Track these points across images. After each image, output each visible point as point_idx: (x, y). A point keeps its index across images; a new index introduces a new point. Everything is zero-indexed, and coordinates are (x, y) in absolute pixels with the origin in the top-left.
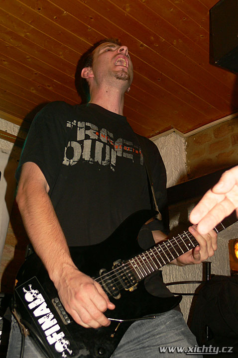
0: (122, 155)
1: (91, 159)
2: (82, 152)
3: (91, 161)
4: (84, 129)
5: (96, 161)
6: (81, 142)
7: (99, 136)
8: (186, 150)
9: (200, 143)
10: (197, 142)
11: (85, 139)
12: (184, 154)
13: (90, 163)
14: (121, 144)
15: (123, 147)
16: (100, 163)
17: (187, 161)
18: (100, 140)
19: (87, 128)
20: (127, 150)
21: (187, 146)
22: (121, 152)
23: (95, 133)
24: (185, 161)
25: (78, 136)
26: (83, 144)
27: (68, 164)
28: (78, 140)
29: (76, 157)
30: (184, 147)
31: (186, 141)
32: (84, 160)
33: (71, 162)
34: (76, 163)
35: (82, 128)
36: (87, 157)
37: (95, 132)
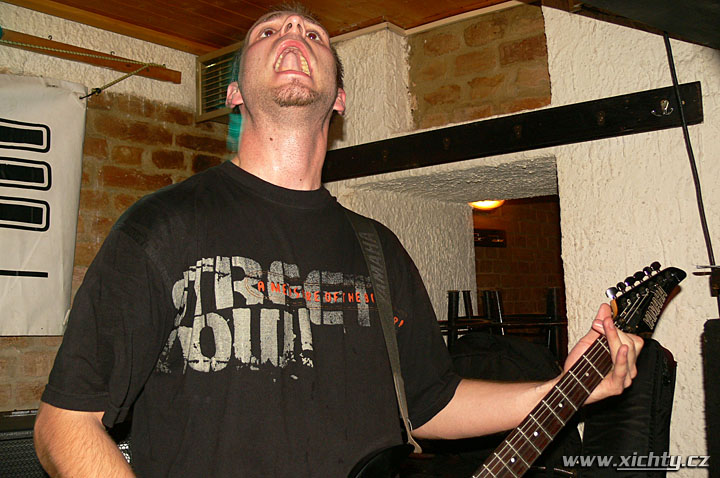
0: (322, 321)
1: (254, 360)
2: (233, 342)
3: (255, 365)
4: (229, 278)
5: (264, 361)
6: (227, 314)
7: (265, 293)
8: (410, 60)
9: (437, 51)
10: (431, 49)
11: (235, 307)
12: (406, 68)
13: (252, 368)
14: (317, 289)
15: (321, 295)
16: (275, 363)
17: (411, 84)
18: (268, 304)
19: (237, 274)
20: (333, 300)
21: (411, 54)
22: (319, 312)
23: (255, 286)
24: (407, 83)
25: (217, 298)
26: (232, 320)
27: (207, 370)
28: (219, 307)
29: (223, 353)
30: (405, 55)
31: (409, 43)
32: (239, 362)
33: (214, 363)
34: (224, 366)
35: (224, 275)
36: (244, 354)
37: (255, 282)
